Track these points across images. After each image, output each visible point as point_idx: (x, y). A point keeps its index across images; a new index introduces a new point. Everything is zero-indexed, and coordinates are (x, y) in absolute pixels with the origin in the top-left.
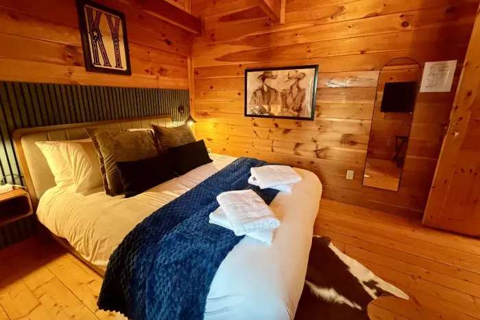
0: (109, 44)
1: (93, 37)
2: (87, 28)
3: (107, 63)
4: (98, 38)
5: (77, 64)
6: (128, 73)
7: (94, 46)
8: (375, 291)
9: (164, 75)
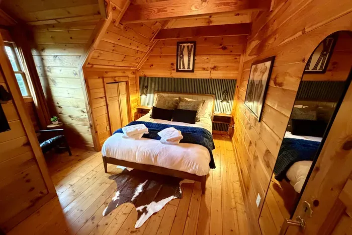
0: (186, 59)
1: (180, 57)
2: (179, 55)
3: (184, 68)
4: (182, 58)
5: (174, 70)
6: (193, 71)
7: (180, 61)
8: (141, 211)
9: (216, 70)
